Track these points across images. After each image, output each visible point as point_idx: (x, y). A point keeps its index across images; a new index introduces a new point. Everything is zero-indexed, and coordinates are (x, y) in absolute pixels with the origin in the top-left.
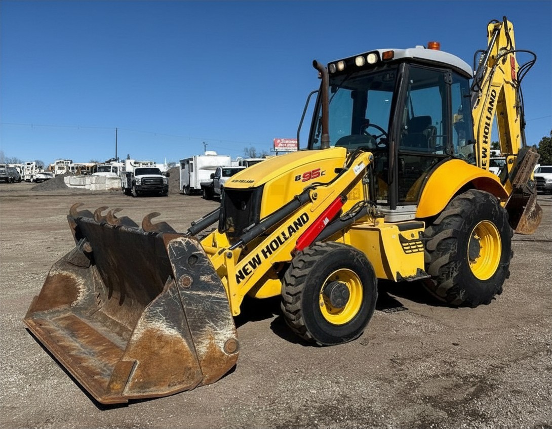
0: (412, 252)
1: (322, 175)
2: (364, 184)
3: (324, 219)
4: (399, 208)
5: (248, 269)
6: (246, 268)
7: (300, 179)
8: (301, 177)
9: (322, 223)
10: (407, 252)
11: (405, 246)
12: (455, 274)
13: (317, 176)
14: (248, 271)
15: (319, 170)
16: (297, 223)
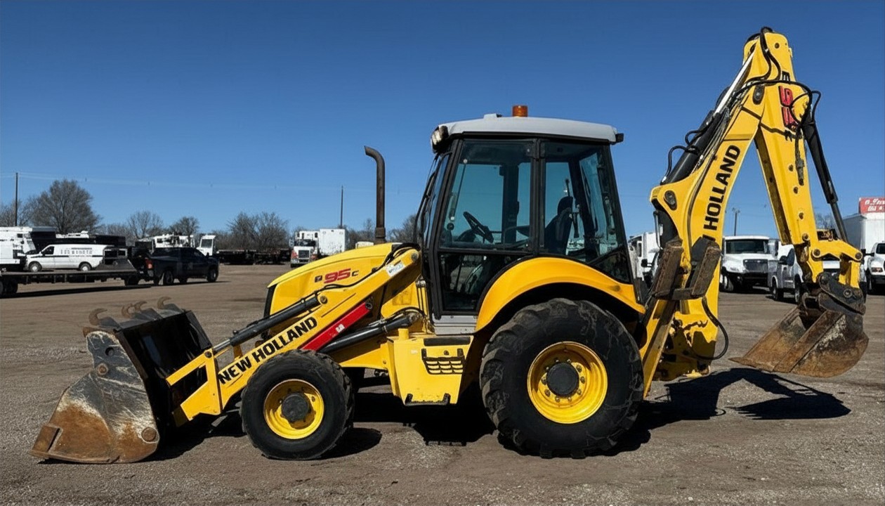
0: (442, 373)
1: (353, 275)
2: (419, 286)
3: (337, 326)
4: (445, 318)
5: (234, 371)
6: (232, 369)
7: (321, 279)
8: (324, 278)
9: (334, 331)
10: (431, 371)
11: (430, 365)
12: (501, 407)
13: (346, 277)
14: (235, 373)
15: (350, 269)
16: (300, 328)
